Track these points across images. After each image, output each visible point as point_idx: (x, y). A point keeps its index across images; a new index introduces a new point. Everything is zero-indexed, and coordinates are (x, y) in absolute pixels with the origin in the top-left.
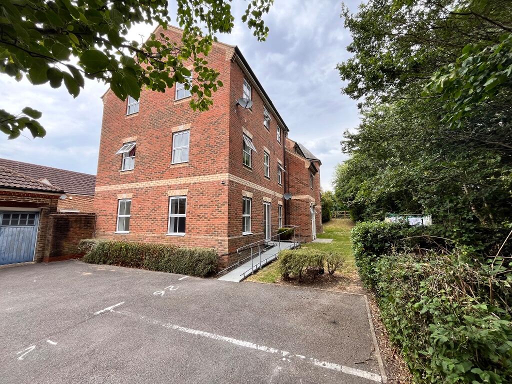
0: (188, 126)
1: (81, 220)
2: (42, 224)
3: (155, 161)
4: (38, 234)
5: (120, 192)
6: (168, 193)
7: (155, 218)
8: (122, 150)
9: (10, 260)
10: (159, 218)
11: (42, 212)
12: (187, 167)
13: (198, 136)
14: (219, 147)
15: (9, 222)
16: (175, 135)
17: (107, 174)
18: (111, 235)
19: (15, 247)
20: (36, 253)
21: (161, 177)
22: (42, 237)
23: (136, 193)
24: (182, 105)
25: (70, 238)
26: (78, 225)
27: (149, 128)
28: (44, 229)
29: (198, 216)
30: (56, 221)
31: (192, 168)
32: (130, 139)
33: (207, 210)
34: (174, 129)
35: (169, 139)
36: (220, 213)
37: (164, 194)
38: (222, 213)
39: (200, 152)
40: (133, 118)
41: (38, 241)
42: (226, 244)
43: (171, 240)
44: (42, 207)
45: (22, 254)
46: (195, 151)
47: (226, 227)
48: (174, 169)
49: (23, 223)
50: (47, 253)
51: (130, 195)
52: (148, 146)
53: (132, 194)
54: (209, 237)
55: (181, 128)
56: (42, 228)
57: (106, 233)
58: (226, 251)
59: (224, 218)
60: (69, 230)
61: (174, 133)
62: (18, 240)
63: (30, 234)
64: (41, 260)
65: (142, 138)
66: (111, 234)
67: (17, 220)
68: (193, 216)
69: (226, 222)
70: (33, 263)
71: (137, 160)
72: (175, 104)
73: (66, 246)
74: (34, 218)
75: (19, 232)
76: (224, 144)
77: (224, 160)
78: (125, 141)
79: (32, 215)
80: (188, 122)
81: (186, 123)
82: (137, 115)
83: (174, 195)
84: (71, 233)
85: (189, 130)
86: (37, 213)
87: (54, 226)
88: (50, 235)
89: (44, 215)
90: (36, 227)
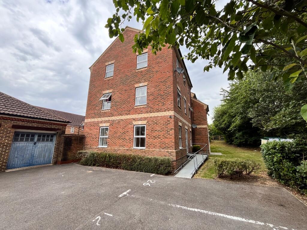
0: (146, 84)
1: (77, 139)
2: (58, 141)
3: (125, 104)
4: (55, 147)
5: (101, 122)
6: (133, 123)
7: (125, 138)
8: (103, 98)
9: (40, 163)
10: (127, 138)
11: (58, 134)
12: (145, 107)
13: (153, 90)
14: (167, 95)
15: (40, 140)
16: (137, 89)
17: (93, 112)
18: (95, 149)
19: (43, 155)
20: (53, 159)
21: (128, 114)
22: (57, 149)
23: (112, 123)
24: (142, 72)
25: (72, 150)
26: (76, 142)
27: (120, 85)
28: (58, 144)
29: (154, 137)
30: (65, 139)
31: (149, 108)
32: (107, 91)
33: (160, 133)
34: (136, 86)
35: (133, 91)
36: (169, 135)
37: (131, 123)
38: (170, 135)
39: (154, 98)
40: (109, 79)
41: (54, 151)
42: (174, 154)
43: (136, 152)
44: (58, 131)
45: (46, 159)
46: (151, 98)
47: (173, 144)
48: (137, 108)
49: (47, 140)
50: (60, 159)
51: (108, 124)
52: (120, 95)
53: (109, 124)
54: (162, 150)
55: (141, 85)
56: (57, 144)
57: (92, 147)
58: (175, 158)
59: (172, 138)
60: (71, 145)
61: (136, 88)
62: (44, 151)
63: (50, 147)
64: (56, 163)
65: (115, 90)
66: (95, 147)
67: (45, 139)
68: (151, 137)
69: (174, 141)
70: (51, 165)
71: (112, 103)
72: (137, 71)
73: (70, 155)
74: (53, 137)
75: (45, 146)
76: (170, 94)
77: (170, 103)
78: (104, 92)
79: (52, 136)
80: (145, 81)
81: (144, 82)
82: (112, 77)
83: (137, 124)
84: (72, 147)
85: (146, 86)
86: (55, 134)
87: (64, 142)
88: (62, 148)
89: (59, 136)
90: (53, 143)
